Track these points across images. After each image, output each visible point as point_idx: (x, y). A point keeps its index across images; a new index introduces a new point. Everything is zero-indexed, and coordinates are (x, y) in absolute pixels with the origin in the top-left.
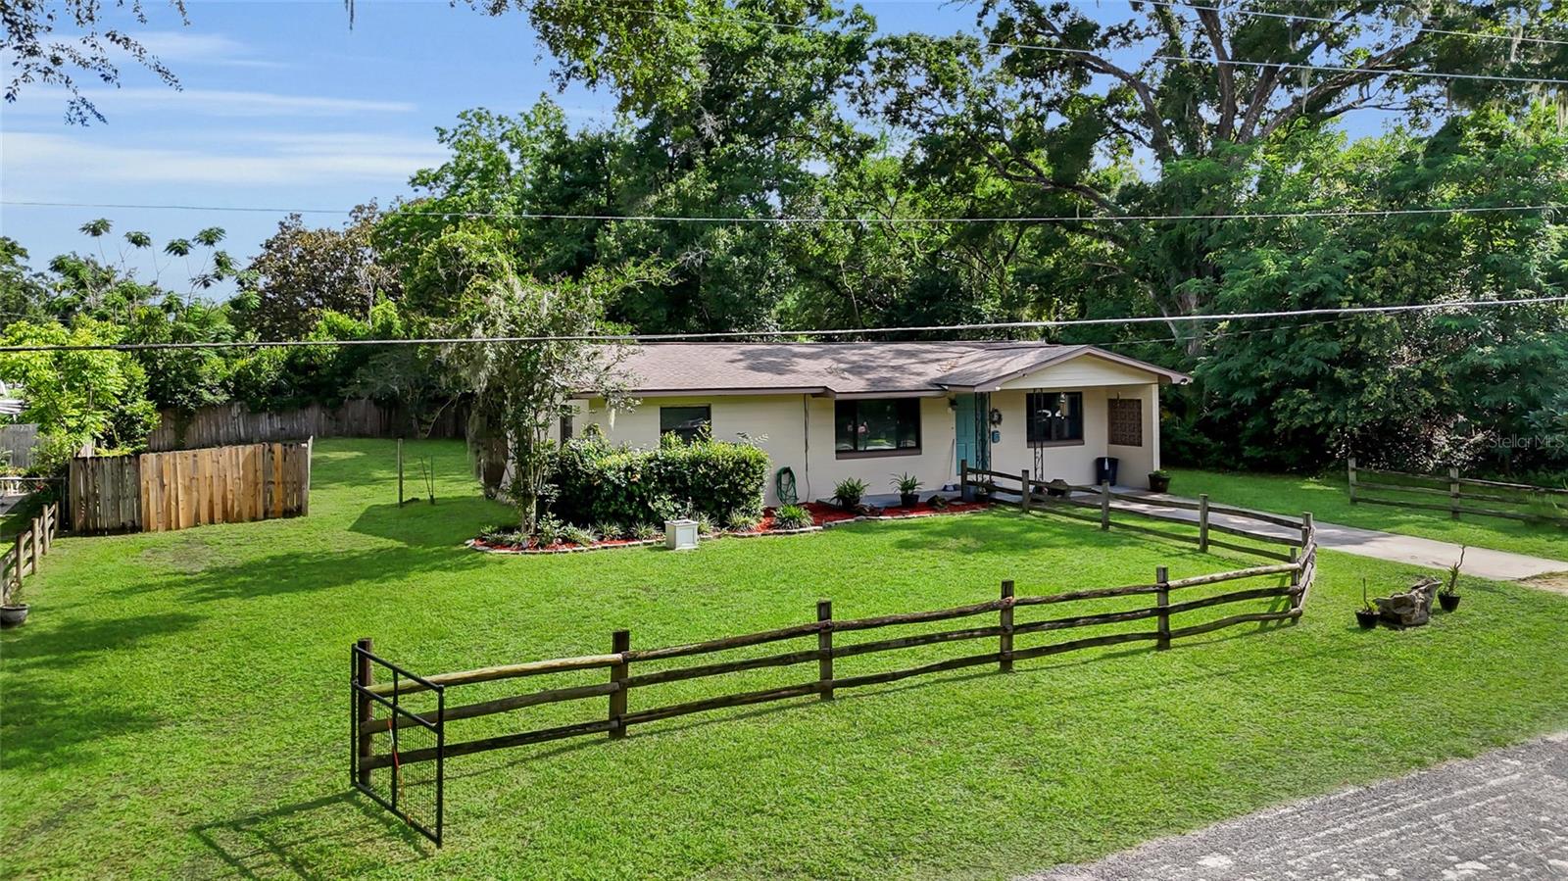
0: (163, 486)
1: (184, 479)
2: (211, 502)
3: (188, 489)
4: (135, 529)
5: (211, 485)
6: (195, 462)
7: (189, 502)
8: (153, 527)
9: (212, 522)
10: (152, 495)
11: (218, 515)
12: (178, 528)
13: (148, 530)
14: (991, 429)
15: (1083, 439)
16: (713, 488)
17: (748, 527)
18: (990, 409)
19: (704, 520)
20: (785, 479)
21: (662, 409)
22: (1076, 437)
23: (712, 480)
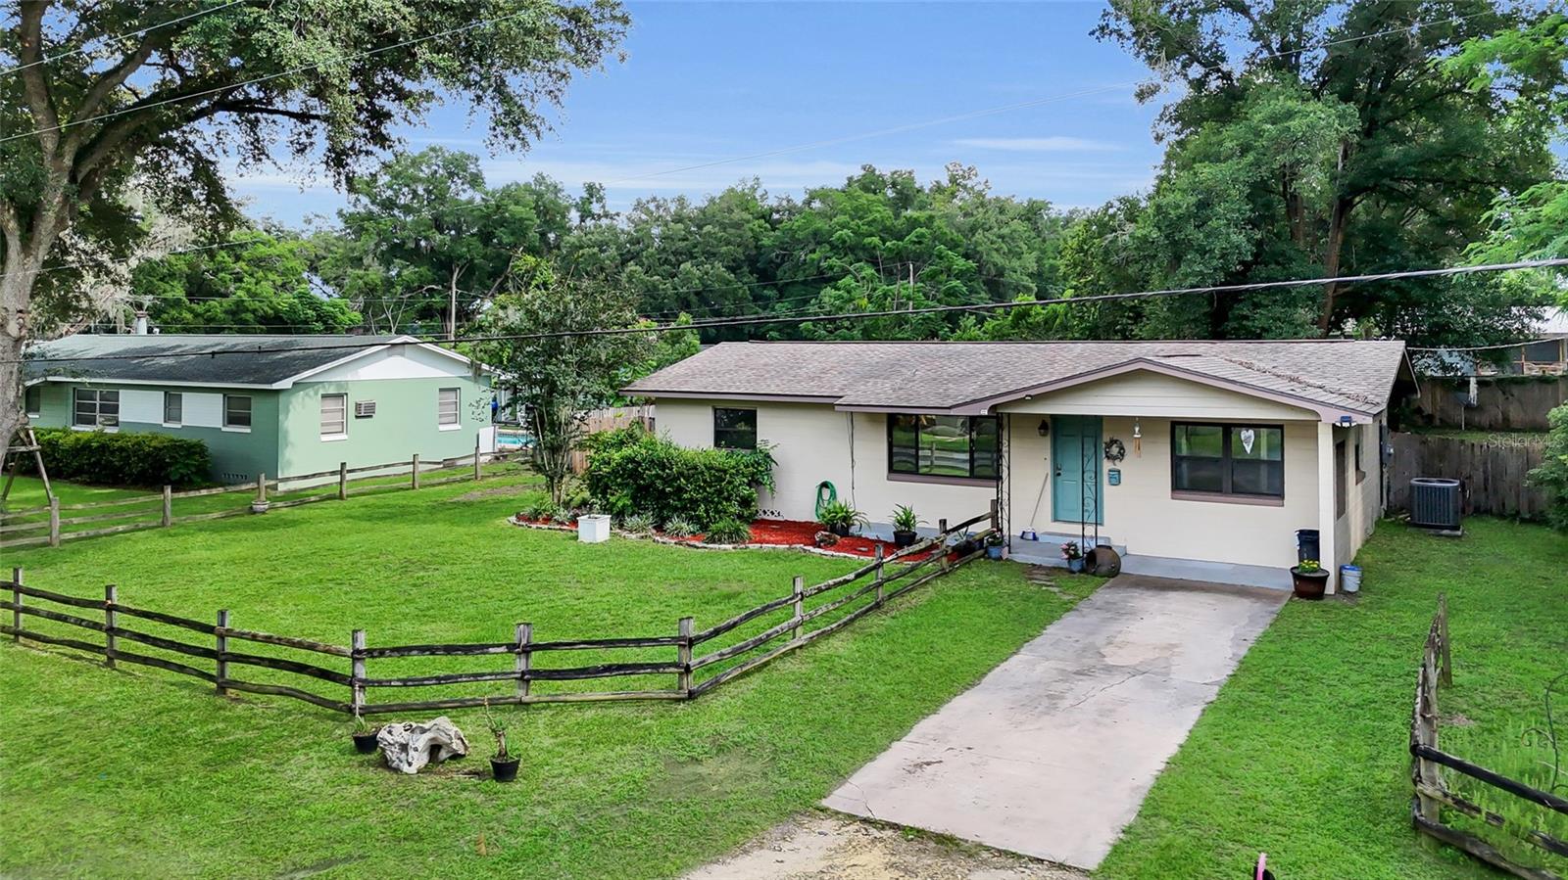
14: (1107, 465)
15: (1283, 498)
16: (664, 489)
17: (677, 534)
18: (1106, 438)
19: (647, 519)
20: (826, 493)
21: (715, 410)
22: (1277, 494)
23: (667, 481)
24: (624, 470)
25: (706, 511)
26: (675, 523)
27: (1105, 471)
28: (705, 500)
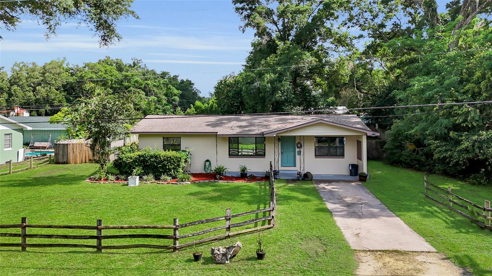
0: (74, 152)
1: (79, 150)
2: (85, 157)
3: (80, 153)
4: (67, 163)
5: (85, 153)
6: (82, 146)
7: (80, 156)
8: (71, 163)
9: (86, 162)
10: (71, 154)
11: (87, 161)
12: (77, 163)
13: (70, 164)
14: (297, 150)
15: (344, 156)
16: (157, 166)
17: (165, 180)
18: (297, 142)
19: (151, 177)
20: (207, 164)
21: (163, 138)
22: (342, 155)
23: (158, 163)
24: (139, 160)
25: (174, 172)
26: (163, 177)
27: (297, 151)
28: (173, 168)
